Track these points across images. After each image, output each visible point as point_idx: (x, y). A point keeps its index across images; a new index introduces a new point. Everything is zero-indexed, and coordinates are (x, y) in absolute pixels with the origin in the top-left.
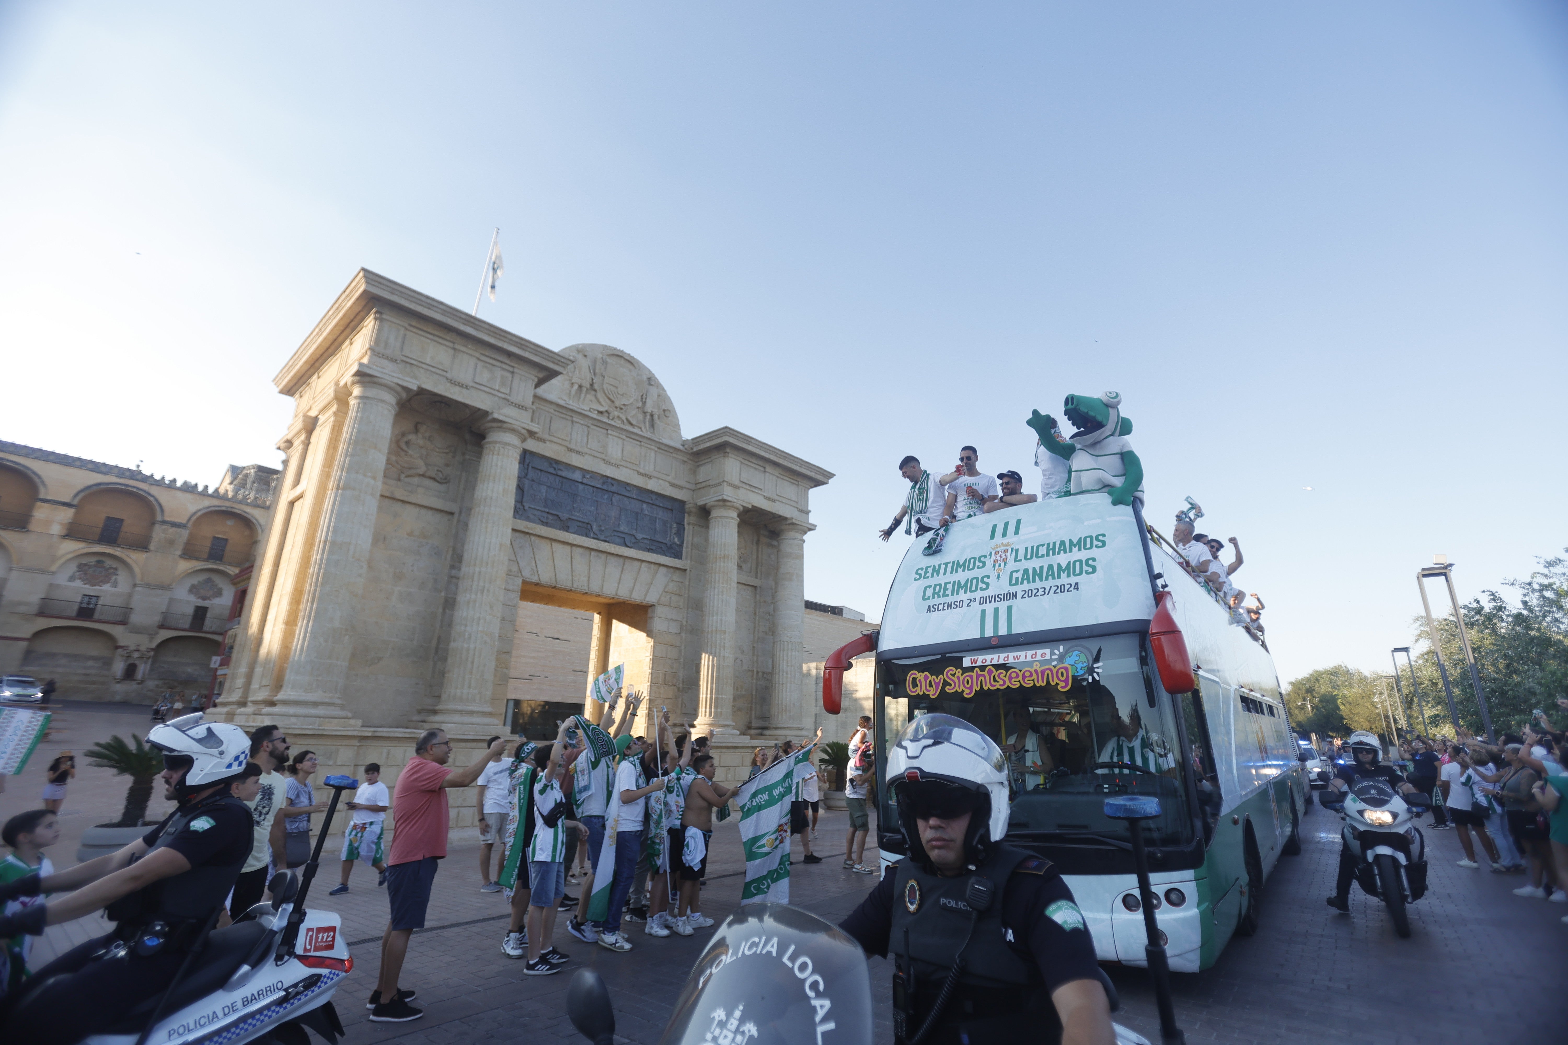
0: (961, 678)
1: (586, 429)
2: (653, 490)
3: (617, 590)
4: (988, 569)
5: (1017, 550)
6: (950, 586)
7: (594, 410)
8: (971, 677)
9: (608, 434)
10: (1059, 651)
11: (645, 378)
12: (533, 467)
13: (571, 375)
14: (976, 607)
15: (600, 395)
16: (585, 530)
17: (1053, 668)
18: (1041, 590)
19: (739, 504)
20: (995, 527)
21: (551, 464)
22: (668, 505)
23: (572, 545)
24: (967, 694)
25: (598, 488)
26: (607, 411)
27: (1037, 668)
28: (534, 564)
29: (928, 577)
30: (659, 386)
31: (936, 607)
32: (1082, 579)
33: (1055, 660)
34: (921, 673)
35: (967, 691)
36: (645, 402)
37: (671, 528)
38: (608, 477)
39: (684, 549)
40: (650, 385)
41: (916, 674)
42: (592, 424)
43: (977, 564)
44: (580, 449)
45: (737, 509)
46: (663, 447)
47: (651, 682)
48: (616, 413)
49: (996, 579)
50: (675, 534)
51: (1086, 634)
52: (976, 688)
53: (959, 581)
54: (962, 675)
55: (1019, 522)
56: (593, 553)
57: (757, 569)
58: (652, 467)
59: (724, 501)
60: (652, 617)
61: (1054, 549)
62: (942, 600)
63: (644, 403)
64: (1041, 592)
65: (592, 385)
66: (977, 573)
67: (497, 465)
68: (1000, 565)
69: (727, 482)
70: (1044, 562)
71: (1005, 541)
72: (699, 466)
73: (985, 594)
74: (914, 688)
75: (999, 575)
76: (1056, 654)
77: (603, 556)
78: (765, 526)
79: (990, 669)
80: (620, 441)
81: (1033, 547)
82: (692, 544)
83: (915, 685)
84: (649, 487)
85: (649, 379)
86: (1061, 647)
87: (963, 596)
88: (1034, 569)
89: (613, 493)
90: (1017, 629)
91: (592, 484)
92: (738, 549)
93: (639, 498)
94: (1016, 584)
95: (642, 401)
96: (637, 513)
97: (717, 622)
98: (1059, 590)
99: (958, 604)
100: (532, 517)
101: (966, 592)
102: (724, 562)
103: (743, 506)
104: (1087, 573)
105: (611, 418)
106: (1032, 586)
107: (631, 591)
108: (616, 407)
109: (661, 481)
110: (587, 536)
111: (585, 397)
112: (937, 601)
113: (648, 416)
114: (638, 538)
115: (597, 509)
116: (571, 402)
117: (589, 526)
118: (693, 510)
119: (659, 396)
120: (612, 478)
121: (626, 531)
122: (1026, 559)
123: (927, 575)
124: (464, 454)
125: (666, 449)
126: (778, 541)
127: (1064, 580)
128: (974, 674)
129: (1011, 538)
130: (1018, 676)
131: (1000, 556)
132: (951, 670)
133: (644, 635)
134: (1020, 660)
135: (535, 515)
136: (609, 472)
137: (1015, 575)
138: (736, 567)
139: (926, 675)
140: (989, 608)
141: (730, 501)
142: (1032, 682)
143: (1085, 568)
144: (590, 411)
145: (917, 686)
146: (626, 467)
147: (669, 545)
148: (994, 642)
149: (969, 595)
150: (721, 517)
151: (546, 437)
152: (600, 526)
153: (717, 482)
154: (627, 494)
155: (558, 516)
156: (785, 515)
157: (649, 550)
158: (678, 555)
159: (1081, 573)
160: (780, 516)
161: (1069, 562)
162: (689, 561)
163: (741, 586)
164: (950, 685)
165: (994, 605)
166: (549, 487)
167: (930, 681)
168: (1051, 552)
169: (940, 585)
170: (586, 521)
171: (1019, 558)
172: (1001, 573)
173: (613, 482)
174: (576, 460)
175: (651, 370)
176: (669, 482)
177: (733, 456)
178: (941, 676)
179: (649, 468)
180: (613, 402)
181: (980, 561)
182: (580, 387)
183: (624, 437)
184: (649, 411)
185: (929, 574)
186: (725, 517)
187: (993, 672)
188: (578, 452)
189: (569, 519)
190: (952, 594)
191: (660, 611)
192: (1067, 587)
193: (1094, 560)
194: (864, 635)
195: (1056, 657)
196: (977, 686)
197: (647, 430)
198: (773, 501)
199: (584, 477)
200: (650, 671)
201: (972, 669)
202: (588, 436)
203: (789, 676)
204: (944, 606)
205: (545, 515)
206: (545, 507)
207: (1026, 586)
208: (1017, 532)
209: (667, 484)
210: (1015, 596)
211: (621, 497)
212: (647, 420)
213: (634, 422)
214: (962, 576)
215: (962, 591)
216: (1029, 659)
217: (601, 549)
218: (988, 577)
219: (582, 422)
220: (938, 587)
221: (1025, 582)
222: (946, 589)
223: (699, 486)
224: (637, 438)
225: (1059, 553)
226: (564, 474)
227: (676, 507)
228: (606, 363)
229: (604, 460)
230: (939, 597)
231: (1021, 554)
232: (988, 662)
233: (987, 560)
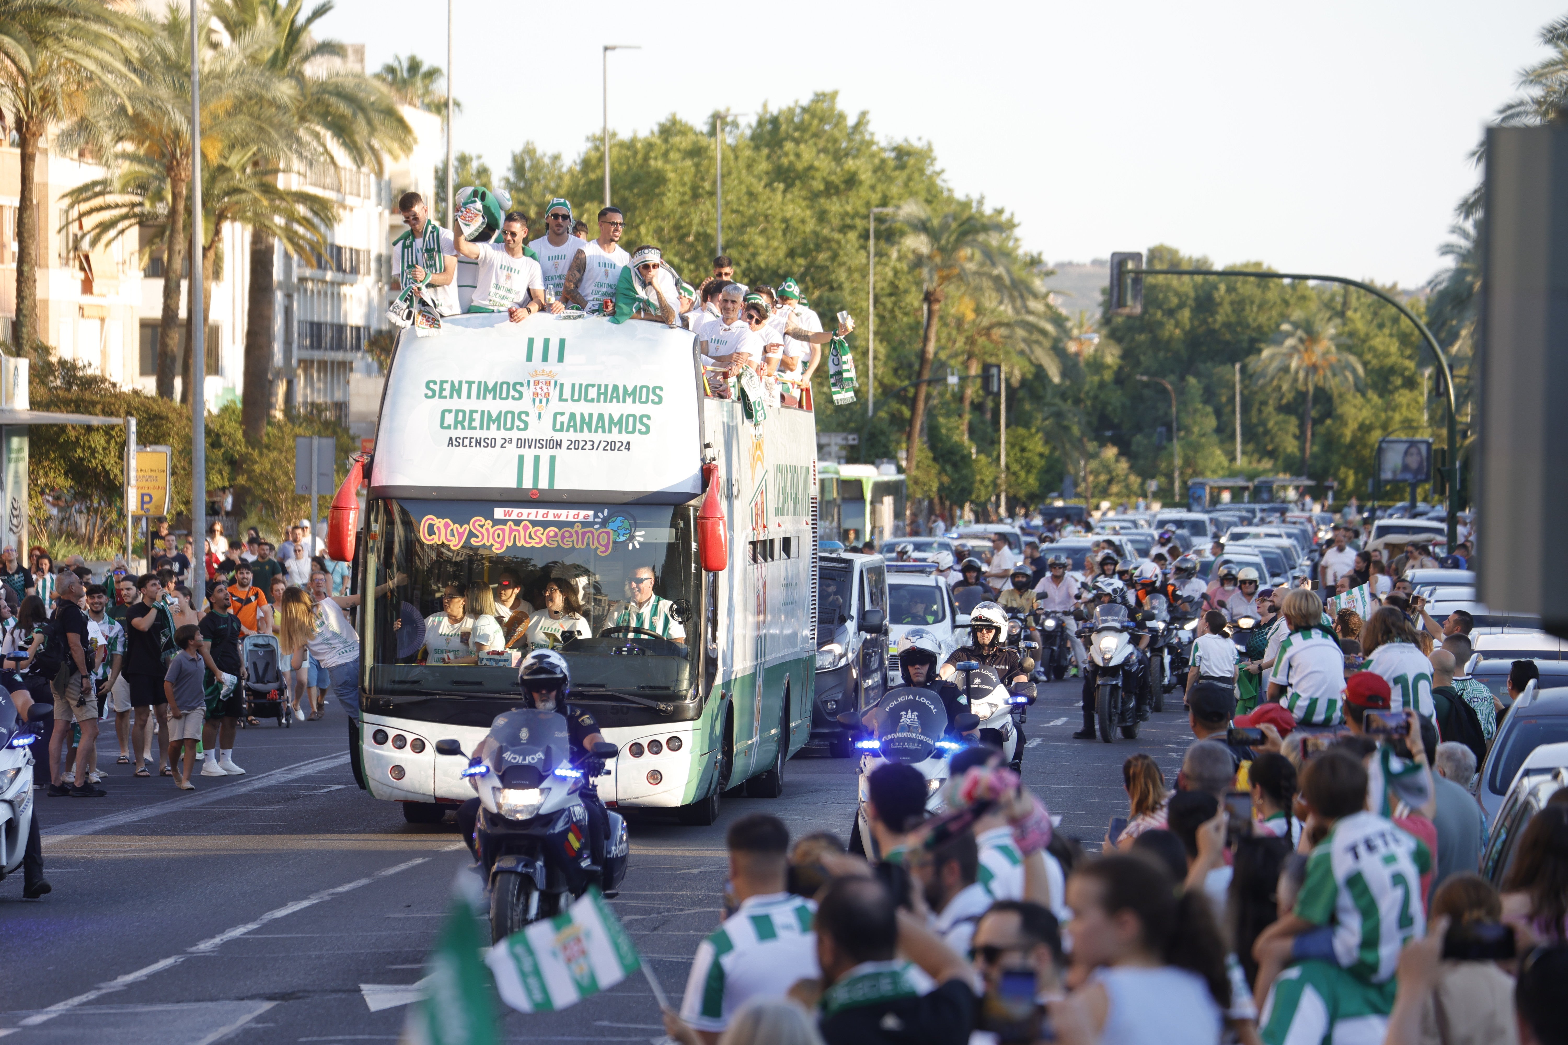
0: (491, 531)
4: (525, 404)
5: (562, 385)
6: (477, 416)
8: (503, 531)
10: (603, 514)
14: (512, 451)
17: (591, 530)
18: (589, 443)
20: (532, 342)
24: (496, 549)
27: (578, 529)
29: (446, 397)
31: (461, 441)
32: (635, 439)
33: (597, 523)
34: (440, 520)
35: (498, 546)
41: (434, 520)
43: (512, 392)
49: (536, 419)
52: (508, 543)
53: (488, 412)
54: (492, 527)
55: (563, 345)
61: (605, 394)
62: (468, 433)
64: (588, 446)
66: (512, 405)
68: (541, 401)
70: (595, 409)
71: (547, 367)
73: (523, 435)
74: (430, 536)
75: (540, 414)
76: (599, 517)
79: (525, 524)
81: (580, 385)
83: (431, 532)
86: (606, 511)
87: (493, 432)
88: (582, 415)
90: (559, 485)
94: (561, 430)
98: (608, 447)
99: (489, 442)
101: (499, 428)
104: (640, 431)
106: (580, 436)
112: (460, 433)
122: (572, 399)
123: (444, 394)
127: (615, 436)
128: (507, 528)
129: (553, 365)
130: (556, 535)
131: (541, 388)
132: (479, 520)
134: (561, 519)
137: (559, 419)
139: (447, 522)
140: (529, 454)
142: (570, 544)
143: (638, 425)
145: (435, 534)
148: (537, 496)
149: (503, 433)
159: (633, 432)
161: (622, 415)
164: (477, 537)
165: (534, 451)
167: (452, 530)
168: (602, 397)
169: (464, 411)
171: (564, 397)
172: (542, 412)
178: (466, 526)
181: (515, 389)
187: (529, 528)
190: (481, 428)
192: (618, 445)
193: (649, 418)
195: (599, 520)
196: (510, 542)
201: (504, 522)
204: (471, 442)
207: (572, 435)
208: (561, 359)
210: (559, 444)
214: (493, 406)
215: (494, 427)
216: (570, 519)
218: (527, 414)
220: (461, 415)
221: (572, 429)
222: (472, 420)
225: (611, 400)
230: (463, 428)
231: (567, 394)
232: (524, 517)
233: (524, 390)
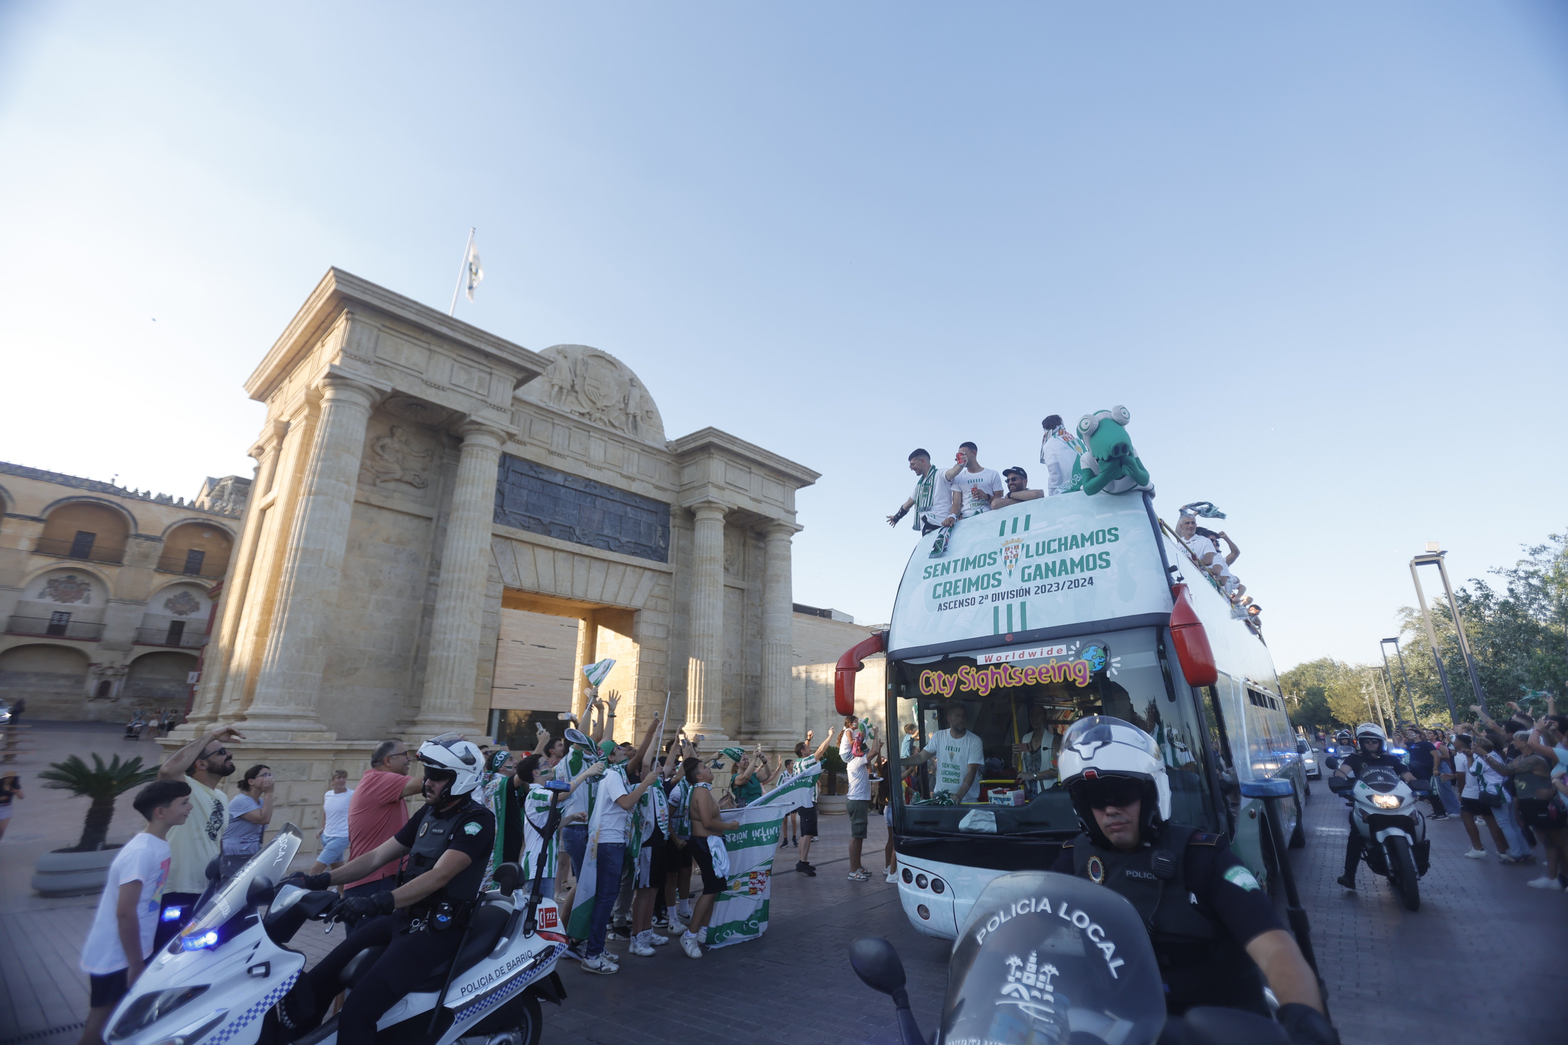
0: (976, 676)
1: (567, 431)
2: (637, 492)
3: (601, 595)
4: (999, 566)
5: (1028, 546)
6: (960, 584)
7: (576, 412)
8: (986, 675)
9: (590, 436)
10: (1075, 646)
11: (627, 379)
12: (513, 471)
13: (551, 377)
14: (989, 604)
15: (581, 397)
16: (568, 534)
17: (1069, 664)
18: (1054, 586)
19: (725, 505)
20: (1004, 523)
21: (531, 467)
22: (652, 507)
23: (555, 550)
24: (982, 692)
25: (580, 491)
26: (588, 413)
27: (1054, 664)
28: (515, 570)
29: (938, 575)
30: (641, 387)
31: (948, 605)
32: (1096, 574)
33: (1071, 656)
34: (934, 673)
35: (983, 689)
36: (628, 403)
37: (656, 531)
38: (590, 480)
39: (670, 553)
40: (633, 386)
41: (929, 674)
42: (574, 426)
43: (988, 560)
44: (561, 452)
45: (723, 510)
46: (646, 449)
47: (638, 689)
48: (598, 415)
49: (1008, 576)
50: (660, 536)
51: (1103, 628)
52: (992, 686)
53: (970, 578)
54: (976, 673)
55: (1028, 518)
56: (576, 558)
57: (744, 571)
58: (635, 470)
59: (709, 502)
60: (637, 622)
61: (1066, 544)
62: (953, 598)
63: (627, 405)
64: (1054, 588)
65: (573, 386)
66: (988, 570)
67: (475, 469)
68: (1011, 562)
69: (712, 483)
70: (1057, 558)
71: (1015, 537)
72: (683, 468)
73: (997, 590)
74: (927, 687)
75: (1010, 571)
76: (1072, 650)
77: (587, 560)
78: (752, 528)
79: (1005, 667)
80: (603, 444)
81: (1044, 543)
82: (678, 547)
83: (928, 684)
84: (633, 490)
85: (631, 380)
86: (1078, 643)
87: (975, 593)
88: (1046, 564)
89: (596, 496)
90: (1032, 626)
91: (574, 487)
92: (725, 551)
93: (623, 501)
94: (1029, 580)
95: (624, 402)
96: (621, 516)
97: (704, 626)
98: (1073, 585)
99: (970, 601)
100: (513, 521)
101: (977, 589)
102: (710, 565)
103: (729, 508)
104: (1101, 567)
105: (593, 420)
106: (1046, 582)
107: (617, 596)
108: (598, 409)
109: (644, 484)
110: (570, 540)
111: (566, 399)
112: (948, 599)
113: (631, 418)
114: (622, 541)
115: (580, 512)
116: (551, 404)
117: (572, 530)
118: (678, 512)
119: (641, 397)
120: (595, 481)
121: (610, 535)
122: (1037, 554)
123: (937, 573)
124: (441, 458)
125: (649, 450)
126: (765, 543)
127: (1078, 575)
128: (989, 672)
129: (1021, 534)
130: (1034, 673)
131: (1011, 552)
132: (965, 668)
133: (631, 640)
134: (1035, 657)
135: (516, 520)
136: (592, 474)
137: (1027, 571)
138: (722, 569)
139: (939, 674)
140: (1002, 605)
141: (715, 503)
142: (1049, 679)
143: (1099, 562)
144: (571, 412)
145: (930, 685)
146: (609, 470)
147: (654, 549)
148: (1008, 639)
149: (981, 592)
150: (707, 519)
151: (527, 439)
152: (583, 530)
153: (702, 483)
154: (611, 497)
155: (539, 520)
156: (772, 517)
157: (634, 554)
158: (663, 559)
159: (1094, 568)
160: (767, 517)
161: (1082, 557)
162: (675, 565)
163: (727, 589)
164: (965, 684)
165: (1007, 602)
166: (530, 491)
167: (944, 680)
168: (1063, 547)
169: (951, 583)
170: (569, 525)
171: (1030, 554)
172: (1013, 570)
173: (596, 485)
174: (557, 463)
175: (633, 371)
176: (653, 485)
177: (718, 457)
178: (955, 675)
179: (632, 471)
180: (594, 403)
181: (990, 558)
182: (561, 388)
183: (607, 439)
184: (632, 412)
185: (938, 572)
186: (711, 519)
187: (1008, 669)
188: (559, 455)
189: (552, 523)
190: (964, 592)
191: (646, 616)
192: (1081, 582)
193: (1107, 554)
194: (874, 635)
195: (1073, 652)
196: (993, 684)
197: (630, 432)
198: (759, 502)
199: (566, 480)
200: (637, 677)
201: (986, 667)
202: (569, 438)
203: (778, 679)
204: (955, 604)
205: (527, 519)
206: (526, 511)
207: (1039, 582)
208: (1027, 528)
209: (651, 486)
210: (1028, 592)
211: (604, 500)
212: (630, 422)
213: (616, 424)
214: (973, 573)
215: (973, 589)
216: (1045, 655)
217: (584, 553)
218: (1000, 573)
219: (563, 424)
220: (948, 585)
221: (1038, 577)
222: (956, 587)
223: (684, 488)
224: (620, 440)
225: (1071, 548)
226: (545, 477)
227: (661, 509)
228: (587, 364)
229: (586, 462)
230: (950, 595)
231: (1032, 550)
232: (1003, 660)
233: (998, 557)
